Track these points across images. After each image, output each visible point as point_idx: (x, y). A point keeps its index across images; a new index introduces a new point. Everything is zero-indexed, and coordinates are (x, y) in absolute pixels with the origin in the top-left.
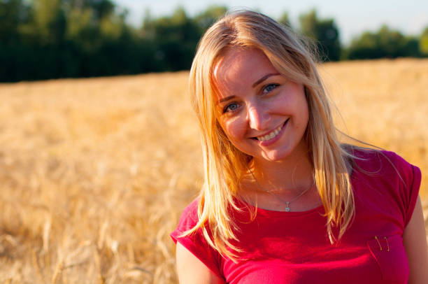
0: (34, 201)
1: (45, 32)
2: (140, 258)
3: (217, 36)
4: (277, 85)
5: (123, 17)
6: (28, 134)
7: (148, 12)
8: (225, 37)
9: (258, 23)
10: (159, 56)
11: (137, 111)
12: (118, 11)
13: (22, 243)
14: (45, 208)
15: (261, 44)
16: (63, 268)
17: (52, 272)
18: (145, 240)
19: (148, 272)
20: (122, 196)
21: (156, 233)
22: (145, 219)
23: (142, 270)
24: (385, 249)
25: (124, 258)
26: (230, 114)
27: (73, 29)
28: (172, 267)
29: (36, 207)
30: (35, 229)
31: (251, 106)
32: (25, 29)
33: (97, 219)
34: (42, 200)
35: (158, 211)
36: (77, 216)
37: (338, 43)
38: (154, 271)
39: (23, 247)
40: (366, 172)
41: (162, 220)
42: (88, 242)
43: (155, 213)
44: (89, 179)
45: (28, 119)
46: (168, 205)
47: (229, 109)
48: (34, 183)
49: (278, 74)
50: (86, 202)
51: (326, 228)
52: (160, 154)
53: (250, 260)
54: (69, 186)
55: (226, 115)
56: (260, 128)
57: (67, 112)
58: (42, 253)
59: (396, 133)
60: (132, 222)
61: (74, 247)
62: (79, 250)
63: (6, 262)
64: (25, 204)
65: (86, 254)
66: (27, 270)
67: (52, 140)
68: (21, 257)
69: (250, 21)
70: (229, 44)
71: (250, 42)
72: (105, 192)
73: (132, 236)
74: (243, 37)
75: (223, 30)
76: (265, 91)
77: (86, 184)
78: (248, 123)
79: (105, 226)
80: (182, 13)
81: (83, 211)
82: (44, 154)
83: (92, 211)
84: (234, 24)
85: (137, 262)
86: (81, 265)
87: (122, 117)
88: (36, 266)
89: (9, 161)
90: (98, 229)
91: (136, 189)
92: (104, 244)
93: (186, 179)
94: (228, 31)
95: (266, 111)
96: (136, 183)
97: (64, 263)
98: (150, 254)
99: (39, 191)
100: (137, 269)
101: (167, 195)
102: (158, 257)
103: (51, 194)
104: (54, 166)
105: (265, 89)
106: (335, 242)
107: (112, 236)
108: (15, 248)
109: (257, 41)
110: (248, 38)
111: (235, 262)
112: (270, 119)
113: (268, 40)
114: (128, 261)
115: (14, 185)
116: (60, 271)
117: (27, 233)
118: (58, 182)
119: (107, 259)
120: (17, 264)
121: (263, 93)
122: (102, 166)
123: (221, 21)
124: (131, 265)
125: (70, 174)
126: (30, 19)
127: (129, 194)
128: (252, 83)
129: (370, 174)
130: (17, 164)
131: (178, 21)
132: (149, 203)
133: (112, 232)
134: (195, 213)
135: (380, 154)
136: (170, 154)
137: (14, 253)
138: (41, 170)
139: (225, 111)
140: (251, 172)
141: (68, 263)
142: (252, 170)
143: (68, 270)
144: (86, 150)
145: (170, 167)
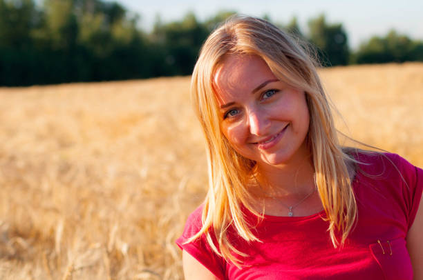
0: (45, 203)
1: (57, 37)
2: (149, 261)
3: (217, 43)
4: (277, 91)
5: (134, 21)
6: (40, 138)
7: (158, 17)
8: (225, 44)
9: (258, 30)
10: (170, 61)
11: (148, 115)
12: (129, 16)
13: (32, 245)
14: (56, 210)
15: (260, 51)
16: (73, 271)
17: (62, 274)
18: (154, 242)
19: (157, 274)
20: (131, 199)
21: (165, 236)
22: (154, 222)
23: (151, 272)
24: (388, 253)
25: (134, 260)
26: (230, 120)
27: (85, 34)
28: (181, 269)
29: (47, 210)
30: (46, 232)
31: (252, 112)
32: (37, 34)
33: (107, 221)
34: (53, 202)
35: (167, 214)
36: (88, 219)
37: (347, 47)
38: (163, 273)
39: (34, 250)
40: (368, 176)
41: (171, 223)
42: (98, 245)
43: (165, 216)
44: (99, 181)
45: (40, 123)
46: (177, 208)
47: (230, 115)
48: (46, 186)
49: (277, 80)
50: (96, 205)
51: (329, 232)
52: (170, 157)
53: (254, 266)
54: (80, 189)
55: (227, 120)
56: (259, 134)
57: (79, 115)
58: (53, 255)
59: (403, 137)
60: (141, 224)
61: (83, 250)
62: (89, 252)
63: (17, 265)
64: (36, 207)
65: (96, 257)
66: (38, 272)
67: (64, 144)
68: (32, 260)
69: (250, 28)
70: (228, 51)
71: (250, 49)
72: (115, 195)
73: (141, 238)
74: (242, 44)
75: (223, 37)
76: (265, 96)
77: (97, 188)
78: (249, 128)
79: (115, 229)
80: (192, 18)
81: (94, 214)
82: (56, 157)
83: (102, 214)
84: (234, 30)
85: (147, 264)
86: (90, 267)
87: (133, 120)
88: (46, 269)
89: (20, 164)
90: (109, 231)
91: (146, 192)
92: (114, 247)
93: (196, 182)
94: (228, 38)
95: (266, 117)
96: (147, 187)
97: (73, 265)
98: (159, 257)
99: (50, 194)
100: (146, 271)
101: (176, 199)
102: (167, 259)
103: (62, 196)
104: (65, 169)
105: (265, 94)
106: (338, 247)
107: (122, 238)
108: (26, 251)
109: (256, 48)
110: (248, 45)
111: (239, 268)
112: (269, 125)
113: (268, 46)
114: (138, 263)
115: (26, 188)
116: (70, 274)
117: (38, 236)
118: (69, 184)
119: (116, 260)
120: (27, 267)
121: (263, 99)
122: (112, 169)
123: (222, 28)
124: (141, 267)
125: (81, 177)
126: (42, 24)
127: (138, 198)
128: (252, 90)
129: (373, 177)
130: (29, 167)
131: (188, 25)
132: (158, 206)
133: (122, 234)
134: (199, 220)
135: (383, 157)
136: (180, 158)
137: (25, 256)
138: (52, 173)
139: (225, 117)
140: (255, 177)
141: (79, 264)
142: (255, 175)
143: (78, 272)
144: (97, 153)
145: (180, 171)
